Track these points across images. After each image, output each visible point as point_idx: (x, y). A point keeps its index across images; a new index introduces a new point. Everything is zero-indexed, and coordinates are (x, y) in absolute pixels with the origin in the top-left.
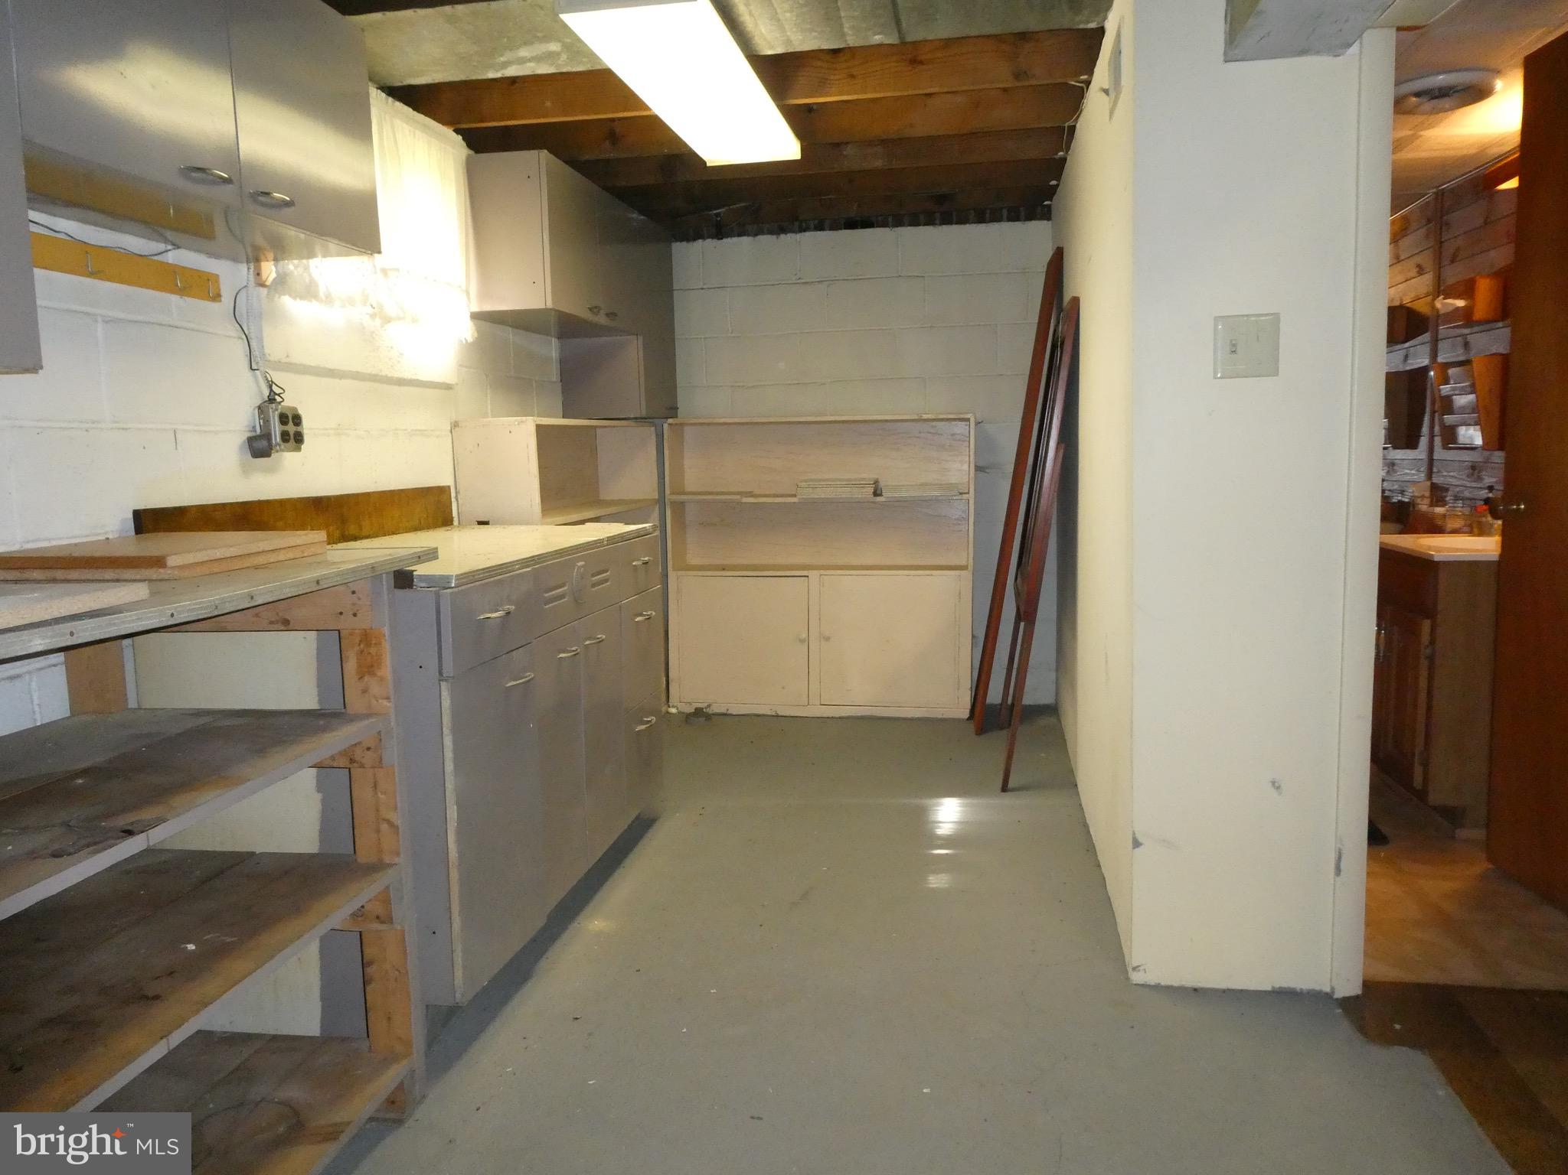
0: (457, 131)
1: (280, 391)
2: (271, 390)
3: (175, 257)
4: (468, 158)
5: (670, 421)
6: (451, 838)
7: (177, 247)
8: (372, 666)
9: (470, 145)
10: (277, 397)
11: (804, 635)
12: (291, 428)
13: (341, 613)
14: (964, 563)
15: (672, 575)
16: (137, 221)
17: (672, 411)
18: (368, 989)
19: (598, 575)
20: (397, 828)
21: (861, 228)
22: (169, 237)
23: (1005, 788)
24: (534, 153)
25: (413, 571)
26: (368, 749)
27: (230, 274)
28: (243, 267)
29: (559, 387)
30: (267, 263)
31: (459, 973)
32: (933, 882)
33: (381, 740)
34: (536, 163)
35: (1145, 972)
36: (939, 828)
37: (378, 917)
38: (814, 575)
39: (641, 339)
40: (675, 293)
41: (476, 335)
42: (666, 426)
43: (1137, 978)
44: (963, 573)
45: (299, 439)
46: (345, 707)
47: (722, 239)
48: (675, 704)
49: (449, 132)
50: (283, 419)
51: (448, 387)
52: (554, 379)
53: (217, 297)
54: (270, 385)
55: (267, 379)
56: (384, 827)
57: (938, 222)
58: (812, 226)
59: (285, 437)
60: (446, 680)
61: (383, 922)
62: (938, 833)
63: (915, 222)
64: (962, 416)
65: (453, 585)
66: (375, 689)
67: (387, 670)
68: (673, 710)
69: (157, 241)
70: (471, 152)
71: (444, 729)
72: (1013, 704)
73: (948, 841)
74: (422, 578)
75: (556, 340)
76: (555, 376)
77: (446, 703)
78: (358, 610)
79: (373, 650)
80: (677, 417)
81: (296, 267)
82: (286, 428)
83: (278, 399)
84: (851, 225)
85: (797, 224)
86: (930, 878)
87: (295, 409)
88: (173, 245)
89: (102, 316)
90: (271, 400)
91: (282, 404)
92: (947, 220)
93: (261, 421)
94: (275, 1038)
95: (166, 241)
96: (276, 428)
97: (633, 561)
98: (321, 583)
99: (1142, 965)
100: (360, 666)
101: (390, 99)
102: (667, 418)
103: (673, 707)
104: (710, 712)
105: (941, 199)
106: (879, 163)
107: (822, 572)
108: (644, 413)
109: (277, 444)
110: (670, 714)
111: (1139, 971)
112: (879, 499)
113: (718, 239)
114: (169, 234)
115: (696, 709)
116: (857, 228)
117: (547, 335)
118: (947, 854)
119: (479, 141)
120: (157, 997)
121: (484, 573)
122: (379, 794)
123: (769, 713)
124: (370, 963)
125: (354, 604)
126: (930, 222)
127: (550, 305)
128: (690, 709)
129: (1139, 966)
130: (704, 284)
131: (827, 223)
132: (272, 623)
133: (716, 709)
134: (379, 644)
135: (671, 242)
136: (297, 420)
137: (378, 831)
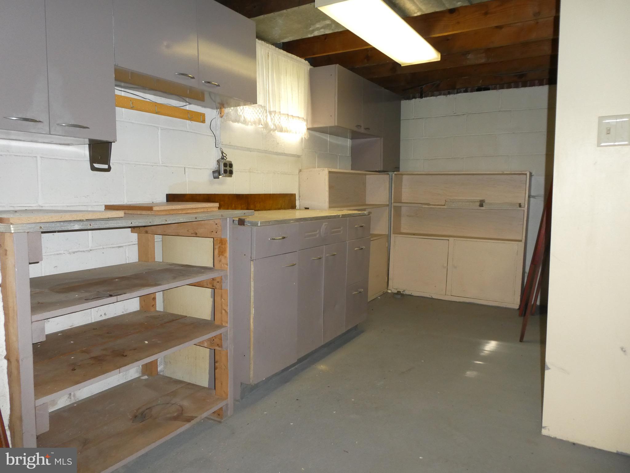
0: (306, 60)
1: (225, 155)
2: (223, 155)
3: (189, 107)
4: (310, 69)
5: (395, 173)
6: (252, 321)
7: (190, 104)
8: (223, 252)
9: (311, 65)
10: (224, 157)
11: (445, 265)
12: (228, 168)
13: (212, 232)
14: (520, 238)
15: (392, 236)
16: (176, 95)
17: (397, 169)
18: (216, 371)
19: (334, 229)
20: (227, 313)
21: (484, 91)
22: (187, 101)
23: (521, 340)
24: (334, 66)
25: (245, 219)
26: (218, 282)
27: (210, 113)
28: (215, 111)
29: (350, 159)
30: (224, 109)
31: (252, 372)
32: (468, 374)
33: (222, 279)
34: (334, 69)
35: (549, 430)
36: (482, 352)
37: (218, 345)
38: (451, 239)
39: (382, 139)
40: (401, 121)
41: (309, 136)
42: (393, 175)
43: (544, 432)
44: (520, 243)
45: (231, 173)
46: (214, 266)
47: (422, 98)
48: (390, 289)
49: (303, 60)
50: (225, 165)
51: (299, 156)
52: (348, 155)
53: (203, 121)
54: (222, 153)
55: (221, 151)
56: (224, 312)
57: (520, 86)
58: (462, 91)
59: (225, 171)
60: (253, 261)
61: (219, 347)
62: (481, 354)
63: (509, 87)
64: (523, 172)
65: (259, 225)
66: (223, 260)
67: (228, 254)
68: (389, 291)
69: (183, 102)
70: (312, 67)
71: (251, 279)
72: (533, 304)
73: (483, 359)
74: (249, 222)
75: (350, 140)
76: (348, 153)
77: (252, 270)
78: (217, 231)
79: (223, 246)
80: (399, 171)
81: (232, 110)
82: (226, 168)
83: (225, 158)
84: (479, 89)
85: (456, 91)
86: (467, 372)
87: (231, 162)
88: (189, 103)
89: (160, 127)
90: (222, 158)
91: (226, 160)
92: (525, 85)
93: (218, 166)
94: (189, 384)
95: (186, 102)
96: (222, 168)
97: (355, 225)
98: (197, 218)
99: (548, 427)
100: (219, 252)
101: (277, 49)
102: (394, 172)
103: (390, 290)
104: (404, 294)
105: (521, 76)
106: (483, 61)
107: (455, 238)
108: (382, 169)
109: (222, 174)
110: (388, 292)
111: (546, 429)
112: (482, 208)
113: (421, 98)
114: (187, 99)
115: (398, 291)
116: (482, 91)
117: (346, 138)
118: (480, 364)
119: (315, 63)
120: (126, 356)
121: (274, 222)
122: (223, 300)
123: (428, 296)
124: (217, 362)
125: (216, 229)
126: (517, 86)
127: (336, 124)
128: (396, 292)
129: (546, 427)
130: (415, 117)
131: (469, 89)
132: (192, 234)
133: (407, 292)
134: (225, 244)
135: (400, 100)
136: (231, 165)
137: (222, 313)
